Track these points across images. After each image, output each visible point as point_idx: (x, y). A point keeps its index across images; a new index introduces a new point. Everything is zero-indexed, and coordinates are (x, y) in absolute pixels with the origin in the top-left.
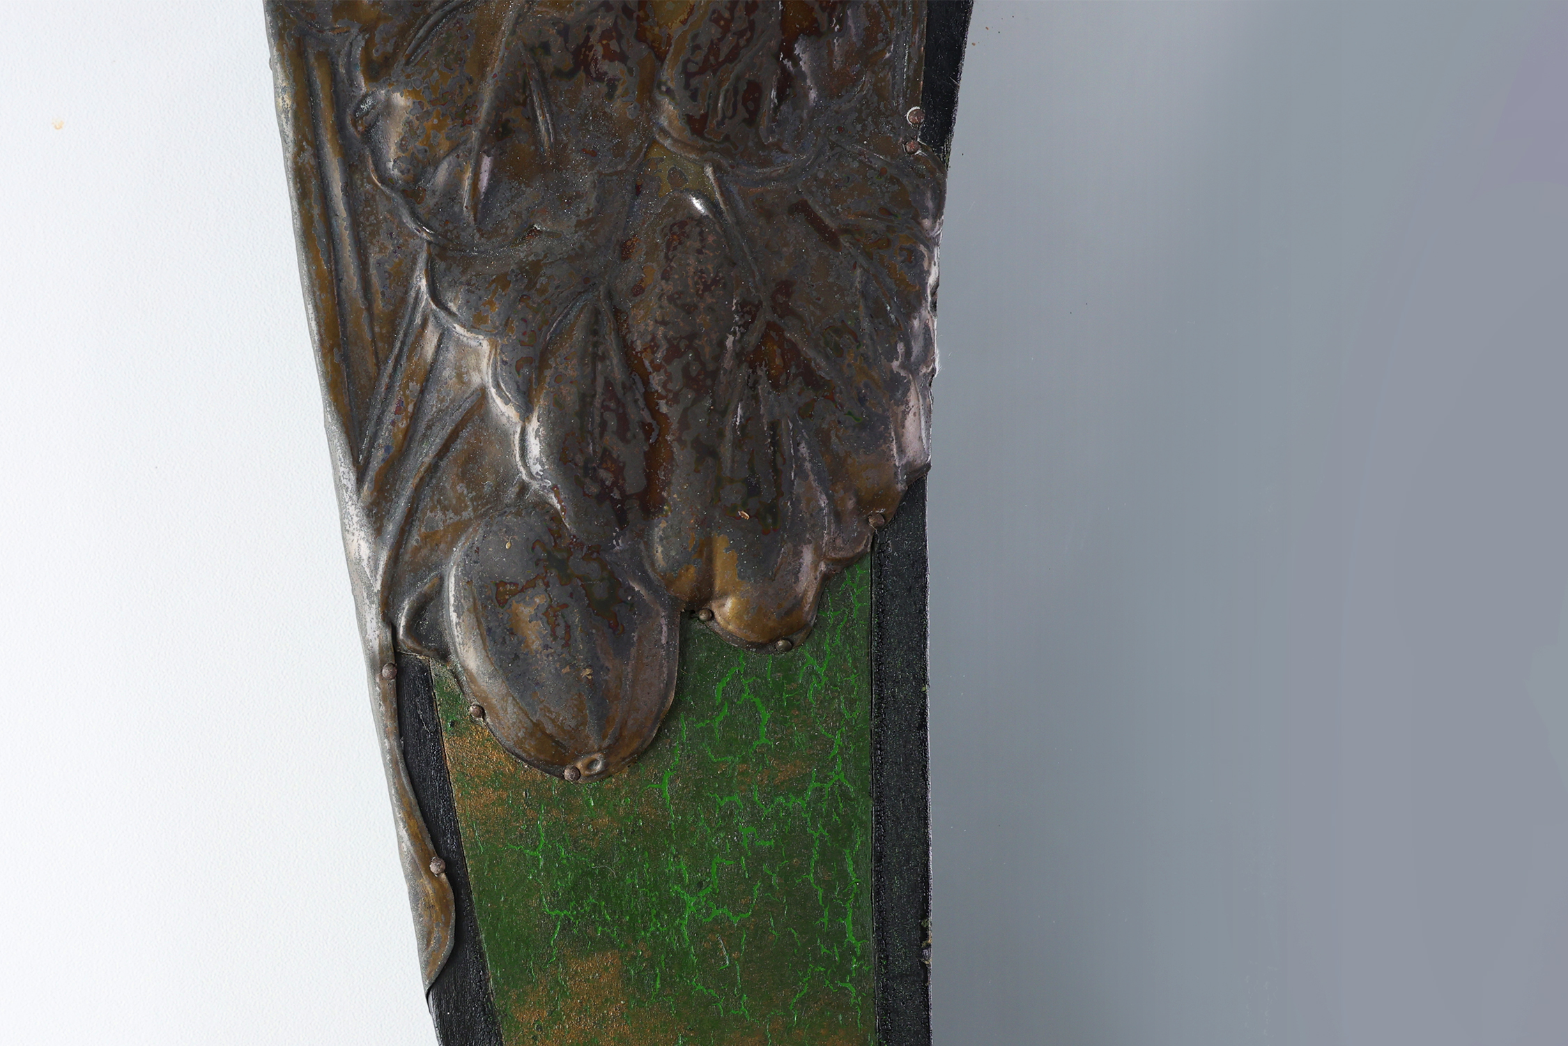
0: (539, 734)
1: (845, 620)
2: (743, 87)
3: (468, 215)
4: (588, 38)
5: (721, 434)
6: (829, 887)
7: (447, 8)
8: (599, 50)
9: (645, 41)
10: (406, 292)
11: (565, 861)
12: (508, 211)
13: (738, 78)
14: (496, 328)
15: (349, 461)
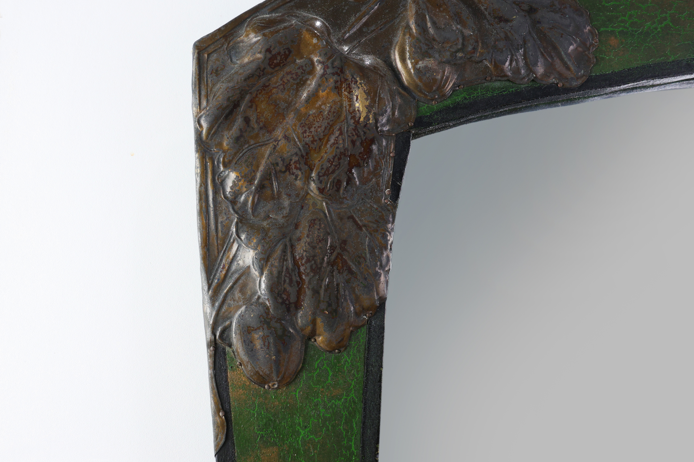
0: (258, 375)
1: (358, 345)
2: (336, 181)
3: (250, 210)
4: (290, 163)
5: (321, 287)
6: (347, 432)
7: (249, 148)
8: (293, 166)
9: (307, 165)
10: (229, 232)
11: (263, 416)
12: (262, 210)
13: (334, 178)
14: (254, 247)
15: (206, 282)
